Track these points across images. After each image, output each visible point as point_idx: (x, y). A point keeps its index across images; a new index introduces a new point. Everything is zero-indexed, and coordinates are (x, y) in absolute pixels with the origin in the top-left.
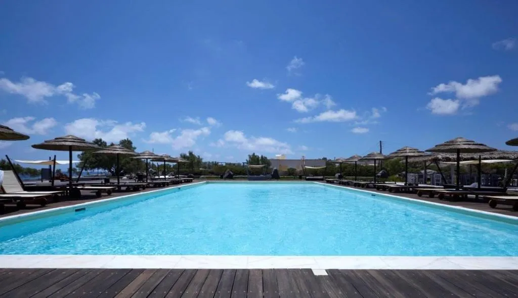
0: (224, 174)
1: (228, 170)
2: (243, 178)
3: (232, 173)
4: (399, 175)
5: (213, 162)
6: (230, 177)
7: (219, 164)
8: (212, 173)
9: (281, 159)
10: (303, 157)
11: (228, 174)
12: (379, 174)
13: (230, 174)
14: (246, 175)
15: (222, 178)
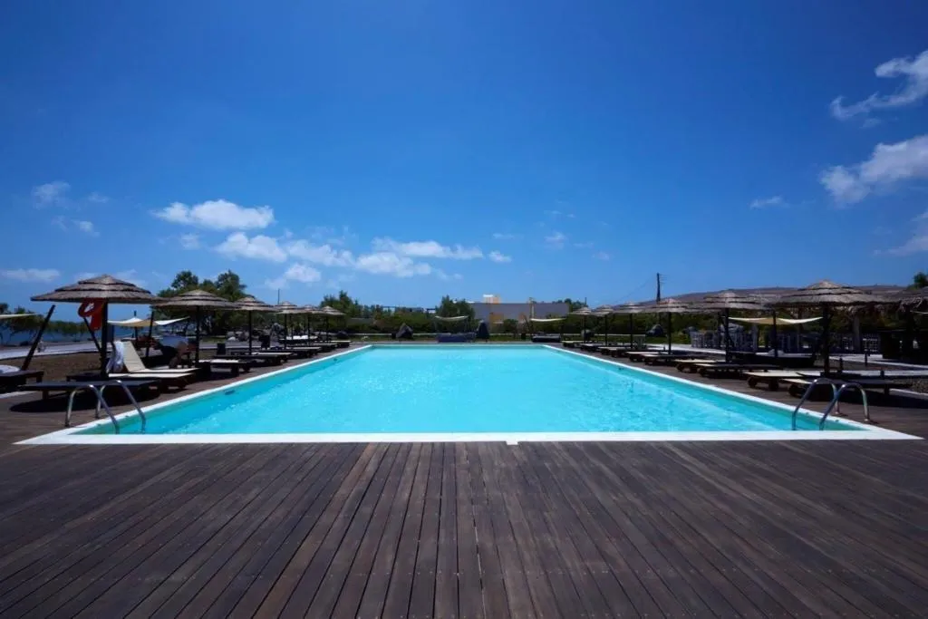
0: (397, 330)
1: (404, 324)
2: (428, 336)
3: (410, 330)
4: (684, 332)
5: (373, 307)
6: (407, 337)
7: (384, 309)
8: (376, 329)
9: (492, 302)
10: (531, 298)
11: (403, 332)
12: (652, 331)
13: (407, 330)
14: (434, 332)
15: (394, 337)
